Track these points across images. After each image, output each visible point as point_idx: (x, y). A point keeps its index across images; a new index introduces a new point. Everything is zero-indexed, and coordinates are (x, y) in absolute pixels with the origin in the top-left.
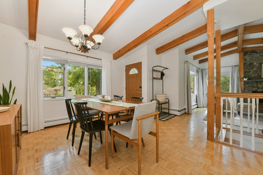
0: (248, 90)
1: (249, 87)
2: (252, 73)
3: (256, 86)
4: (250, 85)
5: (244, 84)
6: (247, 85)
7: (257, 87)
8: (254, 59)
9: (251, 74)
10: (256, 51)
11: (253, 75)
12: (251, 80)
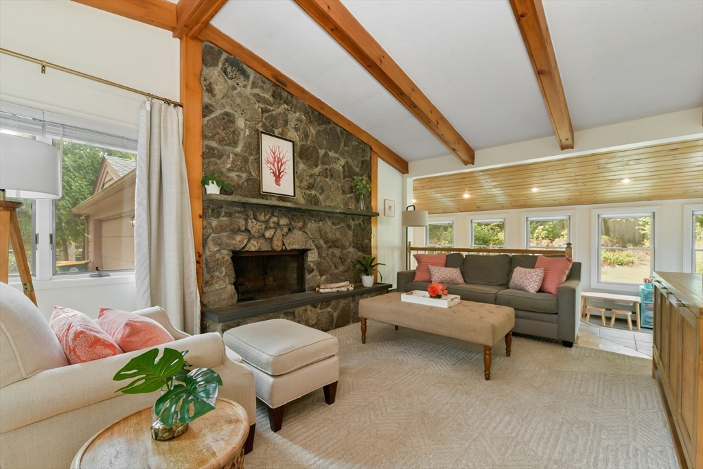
0: (220, 245)
1: (221, 228)
2: (232, 163)
3: (243, 228)
4: (225, 218)
5: (204, 213)
6: (214, 223)
7: (247, 230)
8: (238, 100)
9: (229, 166)
10: (244, 66)
11: (233, 175)
12: (230, 194)
